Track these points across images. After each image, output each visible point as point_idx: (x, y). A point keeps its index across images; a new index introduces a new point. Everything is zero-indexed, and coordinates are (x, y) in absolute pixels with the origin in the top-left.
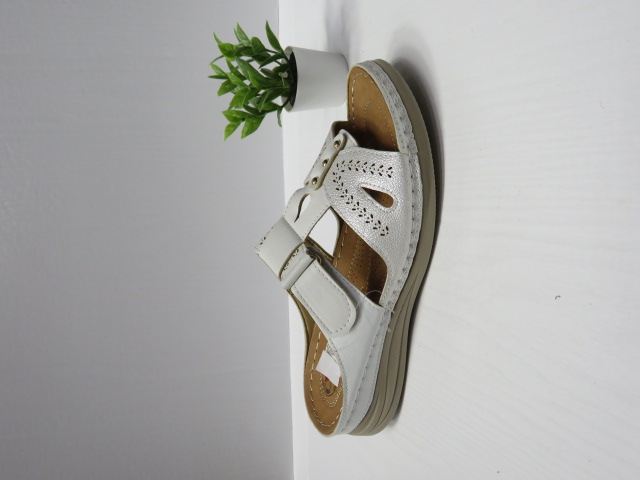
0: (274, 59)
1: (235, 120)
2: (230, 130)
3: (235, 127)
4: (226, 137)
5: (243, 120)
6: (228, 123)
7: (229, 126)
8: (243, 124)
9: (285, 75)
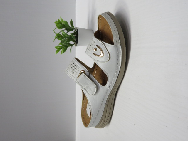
0: (72, 30)
1: (59, 49)
2: (57, 52)
3: (59, 51)
4: (56, 53)
5: (61, 49)
6: (57, 50)
7: (57, 51)
8: (61, 50)
9: (75, 36)
